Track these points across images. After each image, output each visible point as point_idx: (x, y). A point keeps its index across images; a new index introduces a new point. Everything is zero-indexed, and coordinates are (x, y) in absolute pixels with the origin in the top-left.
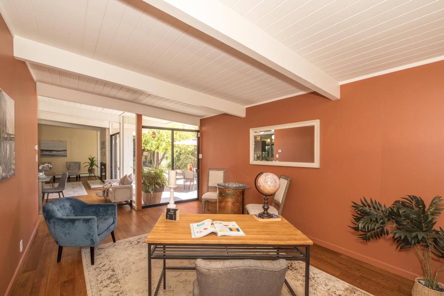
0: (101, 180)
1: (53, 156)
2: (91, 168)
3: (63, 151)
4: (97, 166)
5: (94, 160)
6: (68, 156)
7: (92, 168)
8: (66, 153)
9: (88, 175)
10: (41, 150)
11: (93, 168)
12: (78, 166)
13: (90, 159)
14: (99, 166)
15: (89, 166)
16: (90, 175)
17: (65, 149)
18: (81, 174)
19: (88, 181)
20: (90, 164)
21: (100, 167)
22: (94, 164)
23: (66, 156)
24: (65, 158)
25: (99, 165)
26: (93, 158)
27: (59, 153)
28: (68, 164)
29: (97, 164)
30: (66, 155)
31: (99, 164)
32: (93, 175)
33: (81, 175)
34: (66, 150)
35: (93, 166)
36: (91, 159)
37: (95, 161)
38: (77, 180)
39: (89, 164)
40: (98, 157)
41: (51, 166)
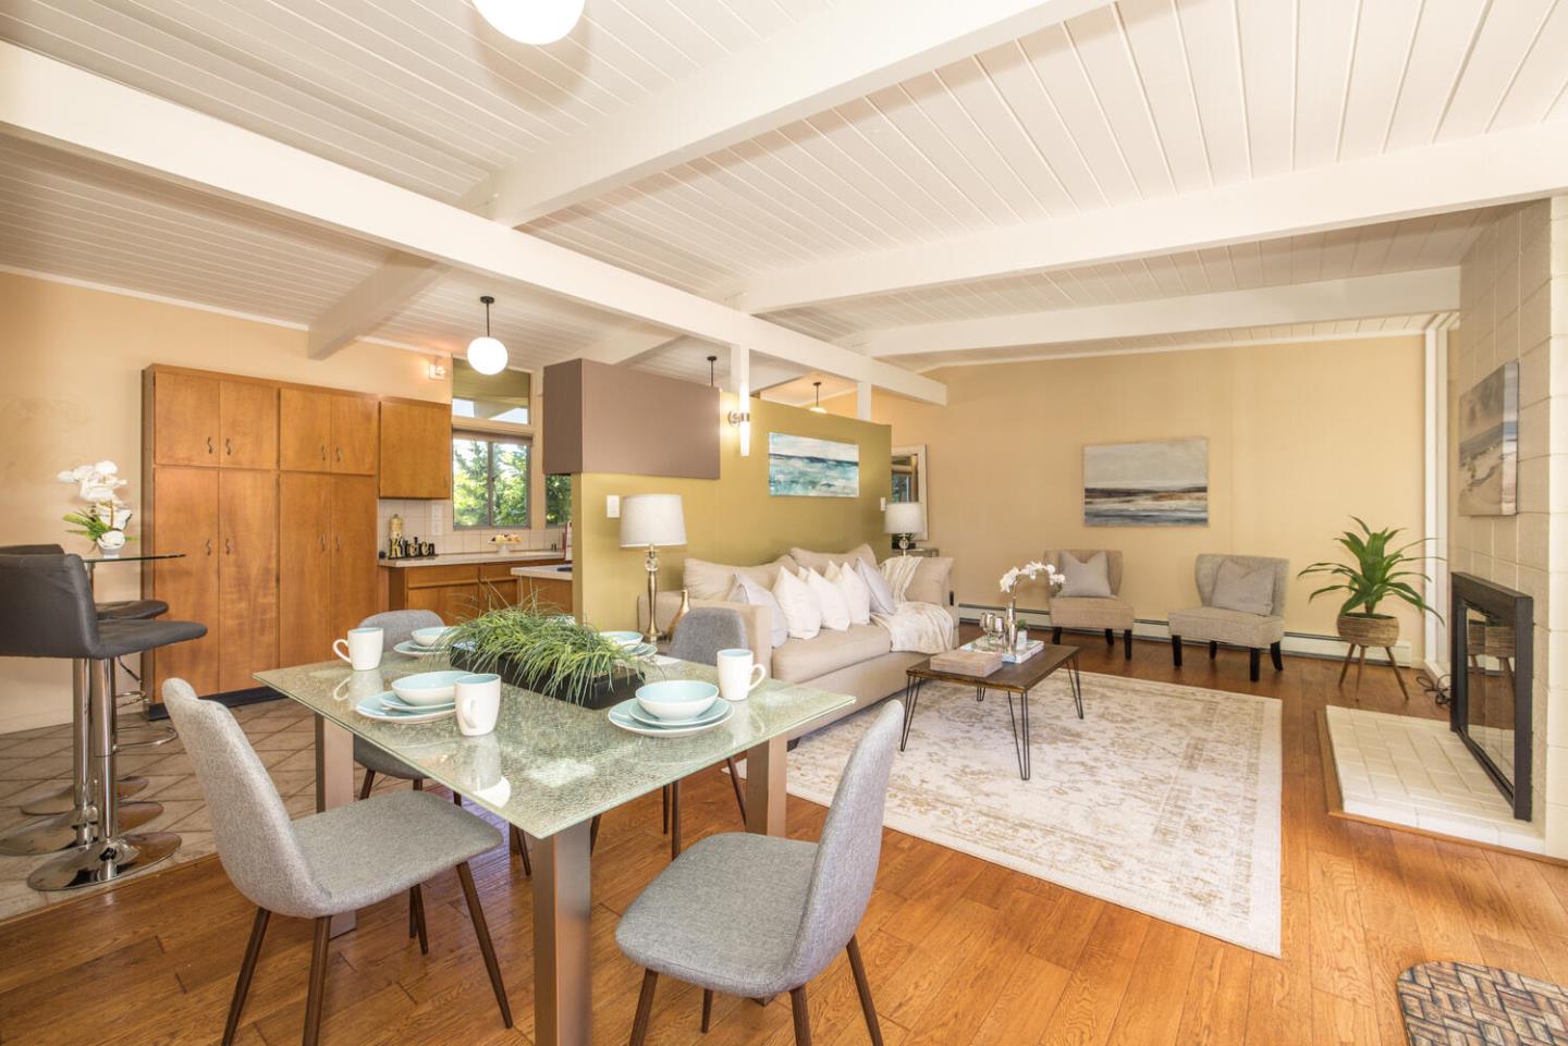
0: (1459, 726)
1: (1136, 519)
2: (1361, 609)
3: (1186, 495)
4: (1418, 602)
5: (1389, 549)
6: (1210, 521)
7: (1369, 608)
8: (1203, 503)
9: (1340, 650)
10: (1087, 490)
11: (1381, 608)
12: (1269, 587)
13: (1353, 542)
14: (1430, 601)
15: (1345, 595)
16: (1356, 654)
17: (1200, 482)
18: (1287, 634)
19: (1334, 713)
20: (1355, 579)
21: (1445, 612)
22: (1385, 582)
23: (1204, 521)
24: (1195, 532)
25: (1437, 596)
26: (1381, 539)
27: (1167, 504)
28: (1207, 568)
29: (1413, 582)
30: (1203, 515)
31: (1430, 587)
32: (1375, 653)
33: (1288, 645)
34: (1204, 490)
35: (1380, 598)
36: (1365, 539)
37: (1397, 556)
38: (1254, 676)
39: (1345, 579)
40: (1430, 533)
41: (1061, 578)
